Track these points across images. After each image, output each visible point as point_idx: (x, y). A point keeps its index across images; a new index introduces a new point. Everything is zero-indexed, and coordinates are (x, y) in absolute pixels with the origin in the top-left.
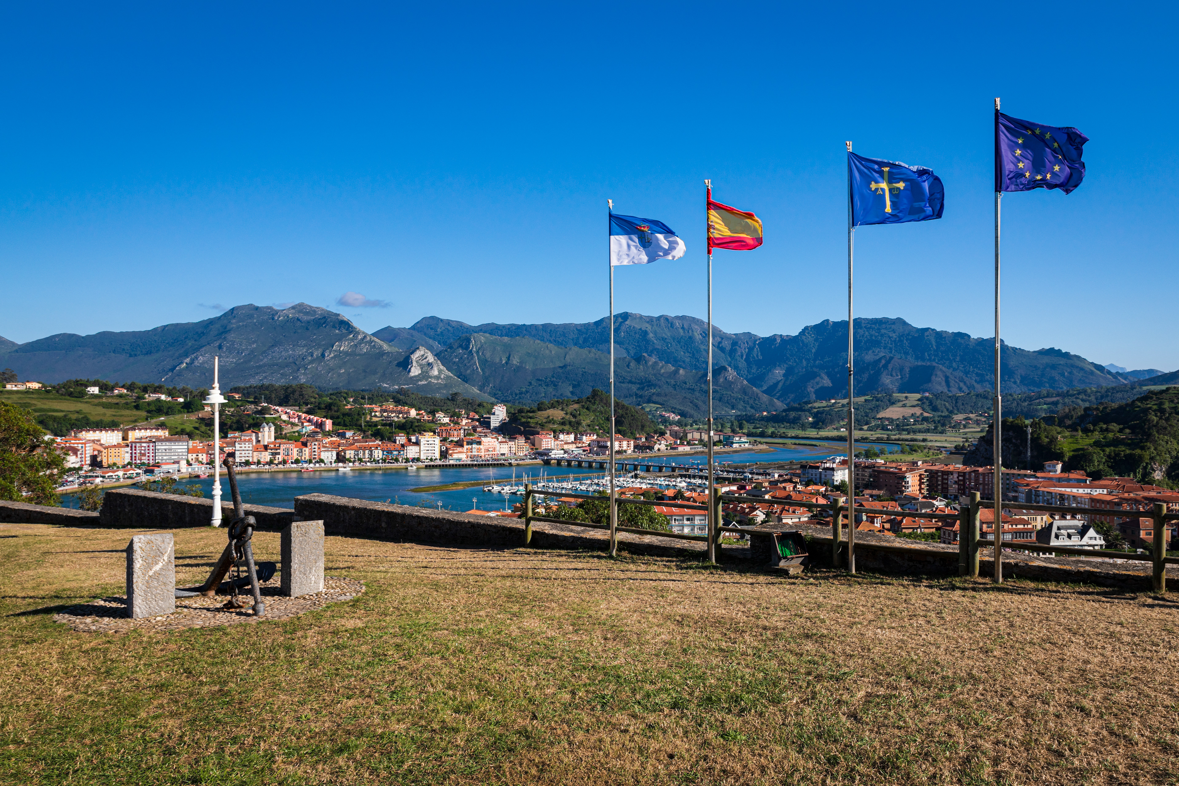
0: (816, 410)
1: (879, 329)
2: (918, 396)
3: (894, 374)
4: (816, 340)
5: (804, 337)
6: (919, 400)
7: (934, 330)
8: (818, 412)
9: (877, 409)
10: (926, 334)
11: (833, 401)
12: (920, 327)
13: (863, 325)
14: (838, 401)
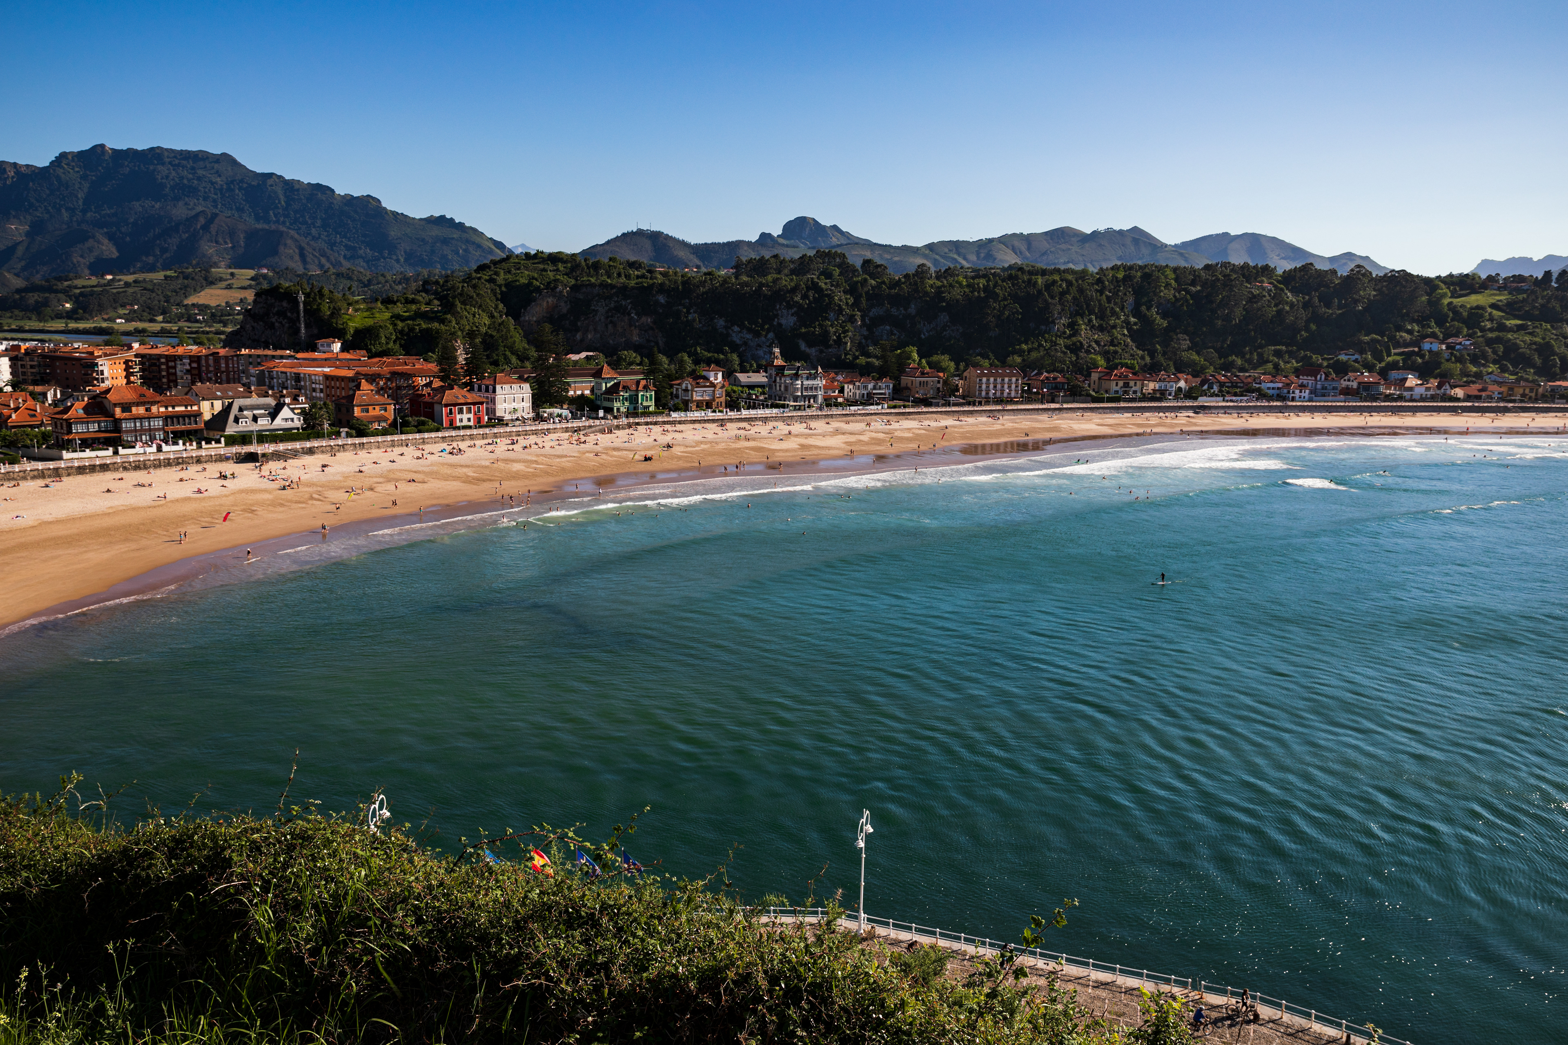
0: (78, 291)
1: (193, 168)
2: (251, 273)
3: (220, 240)
4: (84, 177)
5: (60, 171)
6: (252, 279)
7: (280, 177)
8: (81, 294)
9: (186, 291)
10: (270, 182)
11: (109, 277)
12: (259, 170)
13: (167, 160)
14: (118, 277)
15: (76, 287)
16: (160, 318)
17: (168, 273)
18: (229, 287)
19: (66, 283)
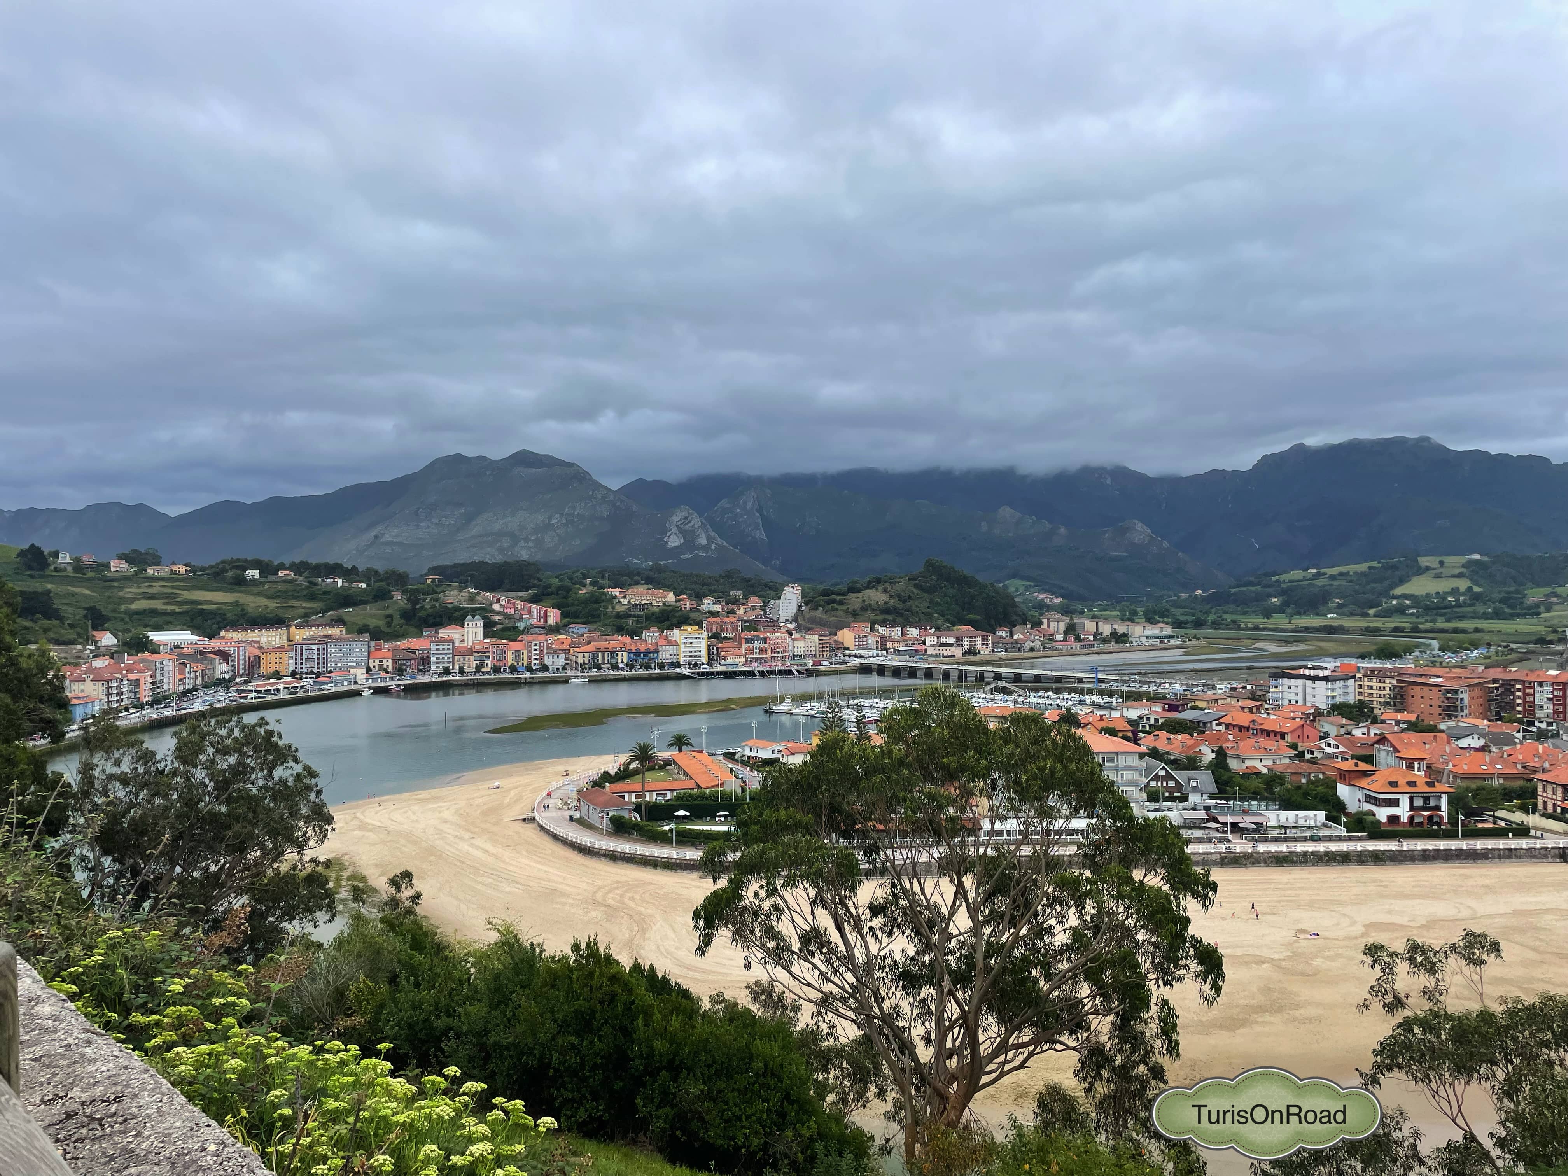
0: (1284, 585)
2: (1462, 560)
5: (1261, 472)
6: (1464, 566)
7: (1486, 452)
8: (1287, 588)
9: (1391, 581)
11: (1314, 571)
12: (1463, 449)
14: (1322, 571)
15: (1284, 582)
16: (1372, 612)
17: (1374, 564)
18: (1438, 576)
19: (1274, 578)
